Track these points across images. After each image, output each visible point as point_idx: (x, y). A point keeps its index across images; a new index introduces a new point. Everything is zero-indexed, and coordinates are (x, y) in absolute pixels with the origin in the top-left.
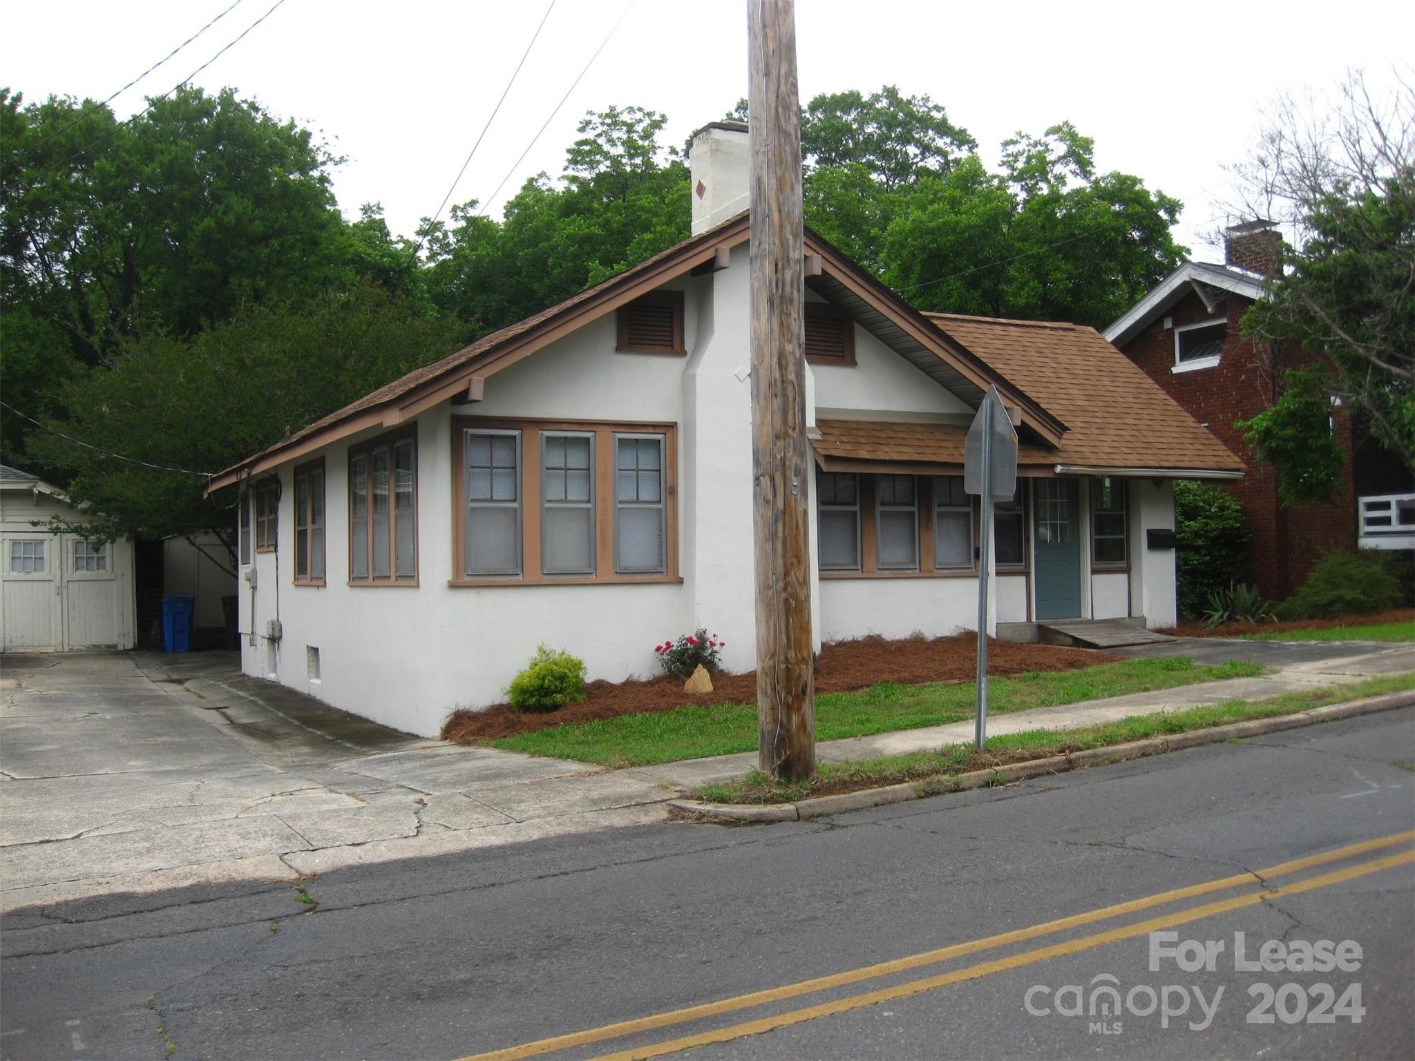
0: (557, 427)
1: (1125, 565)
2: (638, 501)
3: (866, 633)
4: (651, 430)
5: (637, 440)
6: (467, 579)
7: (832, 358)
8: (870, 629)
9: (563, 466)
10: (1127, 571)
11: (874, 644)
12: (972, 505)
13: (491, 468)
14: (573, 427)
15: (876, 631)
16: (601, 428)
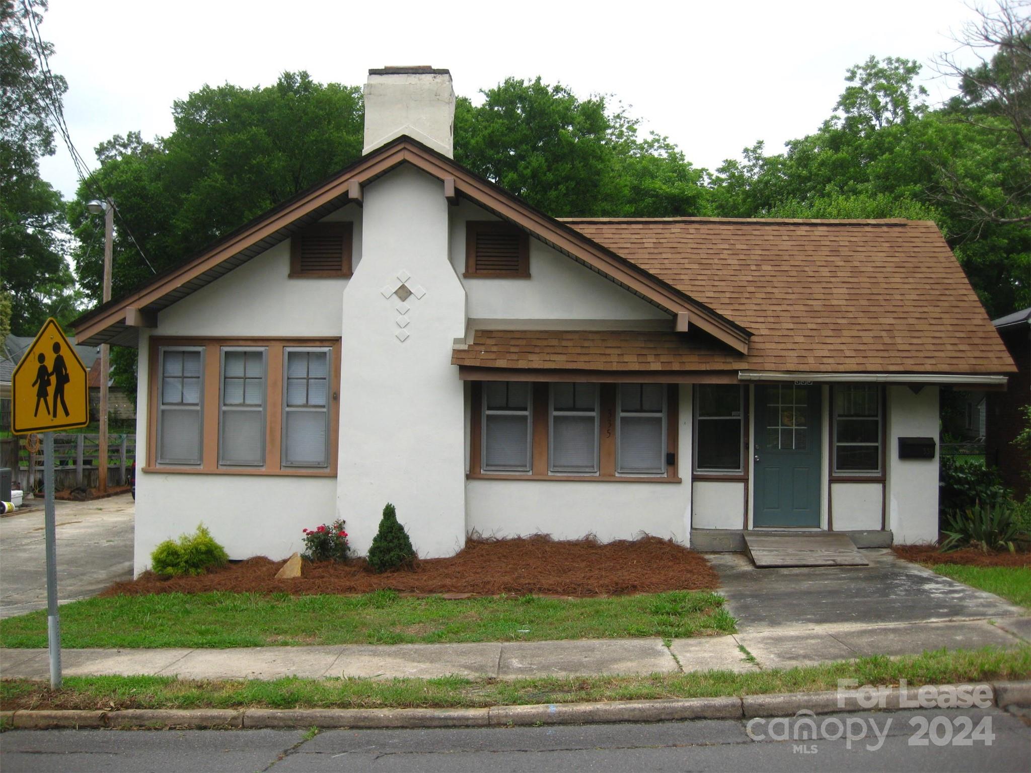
0: (235, 343)
1: (879, 475)
2: (306, 405)
3: (534, 532)
4: (318, 344)
5: (308, 353)
6: (158, 466)
7: (503, 272)
8: (538, 528)
9: (242, 375)
10: (882, 480)
11: (541, 542)
12: (665, 409)
13: (183, 377)
14: (249, 343)
15: (544, 531)
16: (273, 343)
